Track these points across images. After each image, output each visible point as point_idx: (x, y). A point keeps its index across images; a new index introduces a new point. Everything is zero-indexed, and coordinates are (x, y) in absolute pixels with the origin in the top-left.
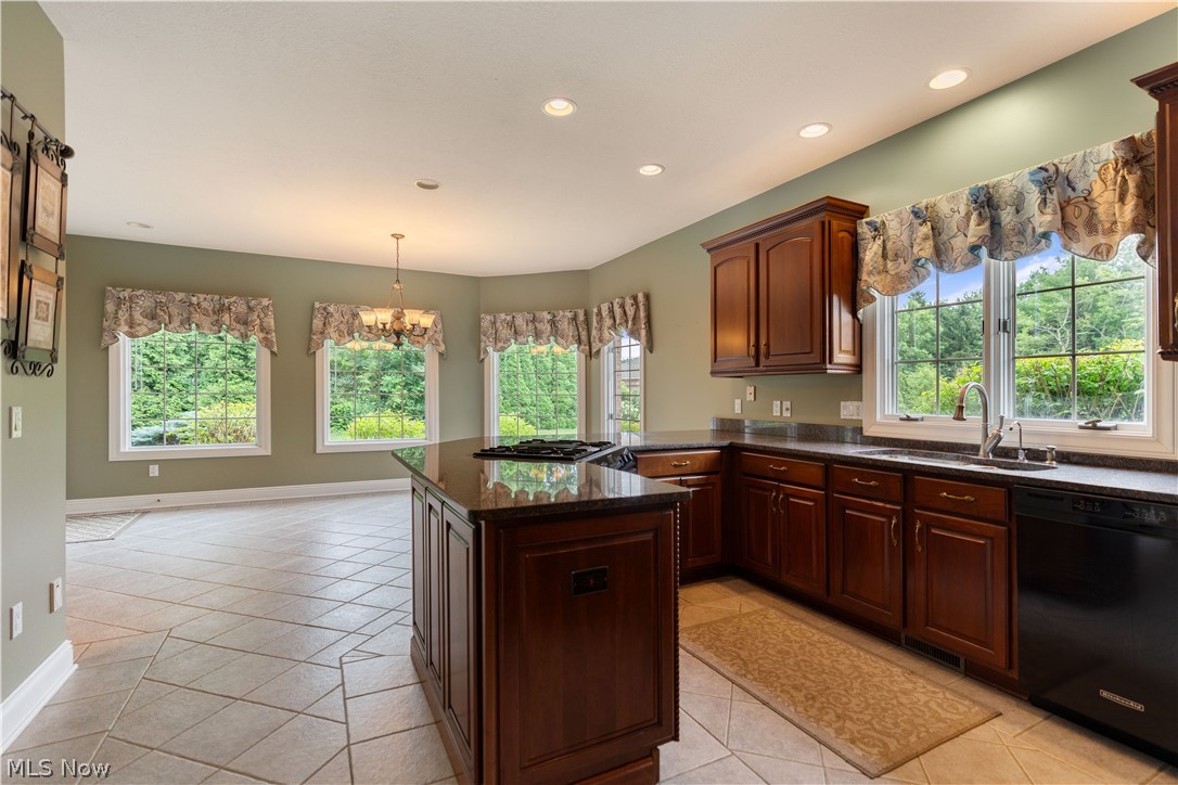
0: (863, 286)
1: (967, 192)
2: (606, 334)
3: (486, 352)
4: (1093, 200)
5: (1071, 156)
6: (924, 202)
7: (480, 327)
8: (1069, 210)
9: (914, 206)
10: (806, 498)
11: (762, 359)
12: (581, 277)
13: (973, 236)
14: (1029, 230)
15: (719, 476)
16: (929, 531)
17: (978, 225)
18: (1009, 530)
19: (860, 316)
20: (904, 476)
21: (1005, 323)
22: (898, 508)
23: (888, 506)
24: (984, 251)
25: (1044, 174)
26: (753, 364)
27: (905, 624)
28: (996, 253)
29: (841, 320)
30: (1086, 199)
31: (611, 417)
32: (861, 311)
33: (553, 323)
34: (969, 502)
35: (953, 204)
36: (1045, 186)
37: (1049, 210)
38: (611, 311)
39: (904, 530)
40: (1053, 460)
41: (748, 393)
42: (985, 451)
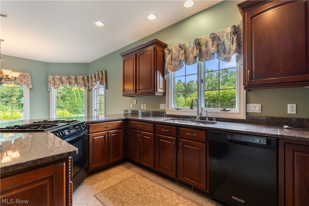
0: (166, 68)
1: (193, 41)
2: (94, 84)
3: (50, 88)
4: (225, 44)
5: (220, 31)
6: (182, 43)
7: (48, 80)
8: (219, 47)
9: (179, 44)
10: (148, 135)
11: (137, 91)
12: (86, 65)
13: (195, 53)
14: (209, 53)
15: (122, 129)
16: (183, 146)
17: (196, 50)
18: (206, 145)
19: (165, 78)
20: (177, 128)
21: (203, 80)
22: (175, 138)
23: (172, 138)
24: (197, 59)
25: (213, 35)
26: (135, 92)
27: (177, 176)
28: (200, 59)
29: (160, 78)
30: (223, 44)
31: (95, 110)
32: (165, 76)
33: (76, 79)
34: (195, 136)
35: (190, 45)
36: (213, 39)
37: (214, 46)
38: (95, 76)
39: (176, 146)
40: (215, 120)
41: (134, 102)
42: (198, 118)
